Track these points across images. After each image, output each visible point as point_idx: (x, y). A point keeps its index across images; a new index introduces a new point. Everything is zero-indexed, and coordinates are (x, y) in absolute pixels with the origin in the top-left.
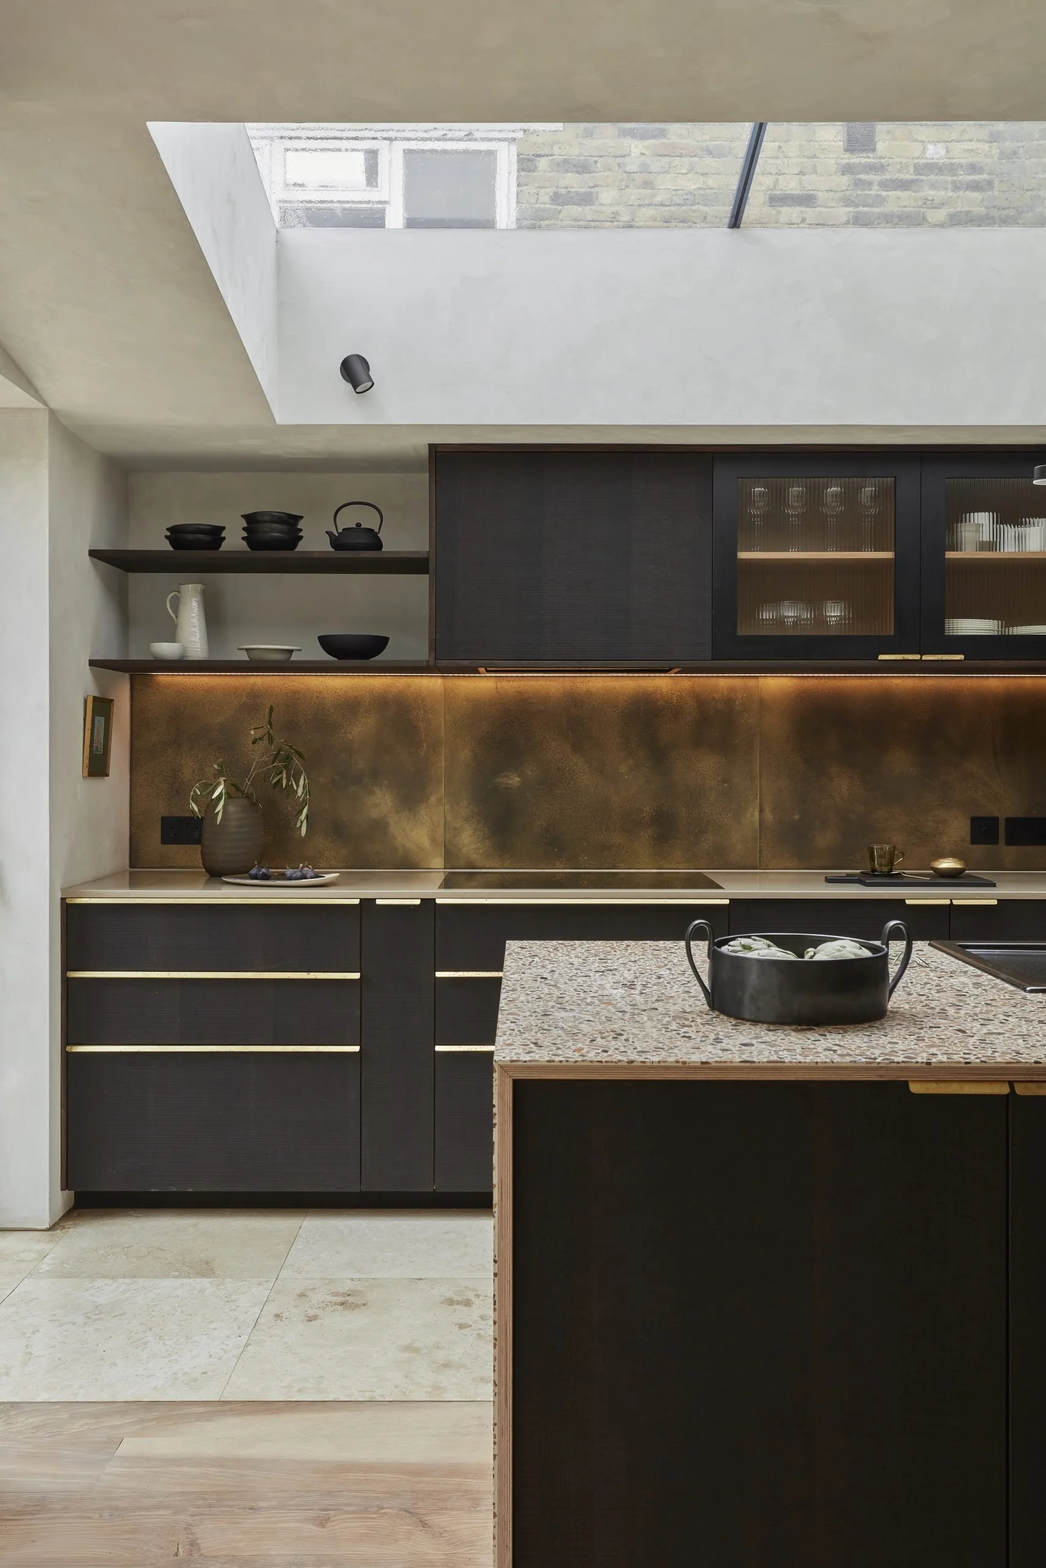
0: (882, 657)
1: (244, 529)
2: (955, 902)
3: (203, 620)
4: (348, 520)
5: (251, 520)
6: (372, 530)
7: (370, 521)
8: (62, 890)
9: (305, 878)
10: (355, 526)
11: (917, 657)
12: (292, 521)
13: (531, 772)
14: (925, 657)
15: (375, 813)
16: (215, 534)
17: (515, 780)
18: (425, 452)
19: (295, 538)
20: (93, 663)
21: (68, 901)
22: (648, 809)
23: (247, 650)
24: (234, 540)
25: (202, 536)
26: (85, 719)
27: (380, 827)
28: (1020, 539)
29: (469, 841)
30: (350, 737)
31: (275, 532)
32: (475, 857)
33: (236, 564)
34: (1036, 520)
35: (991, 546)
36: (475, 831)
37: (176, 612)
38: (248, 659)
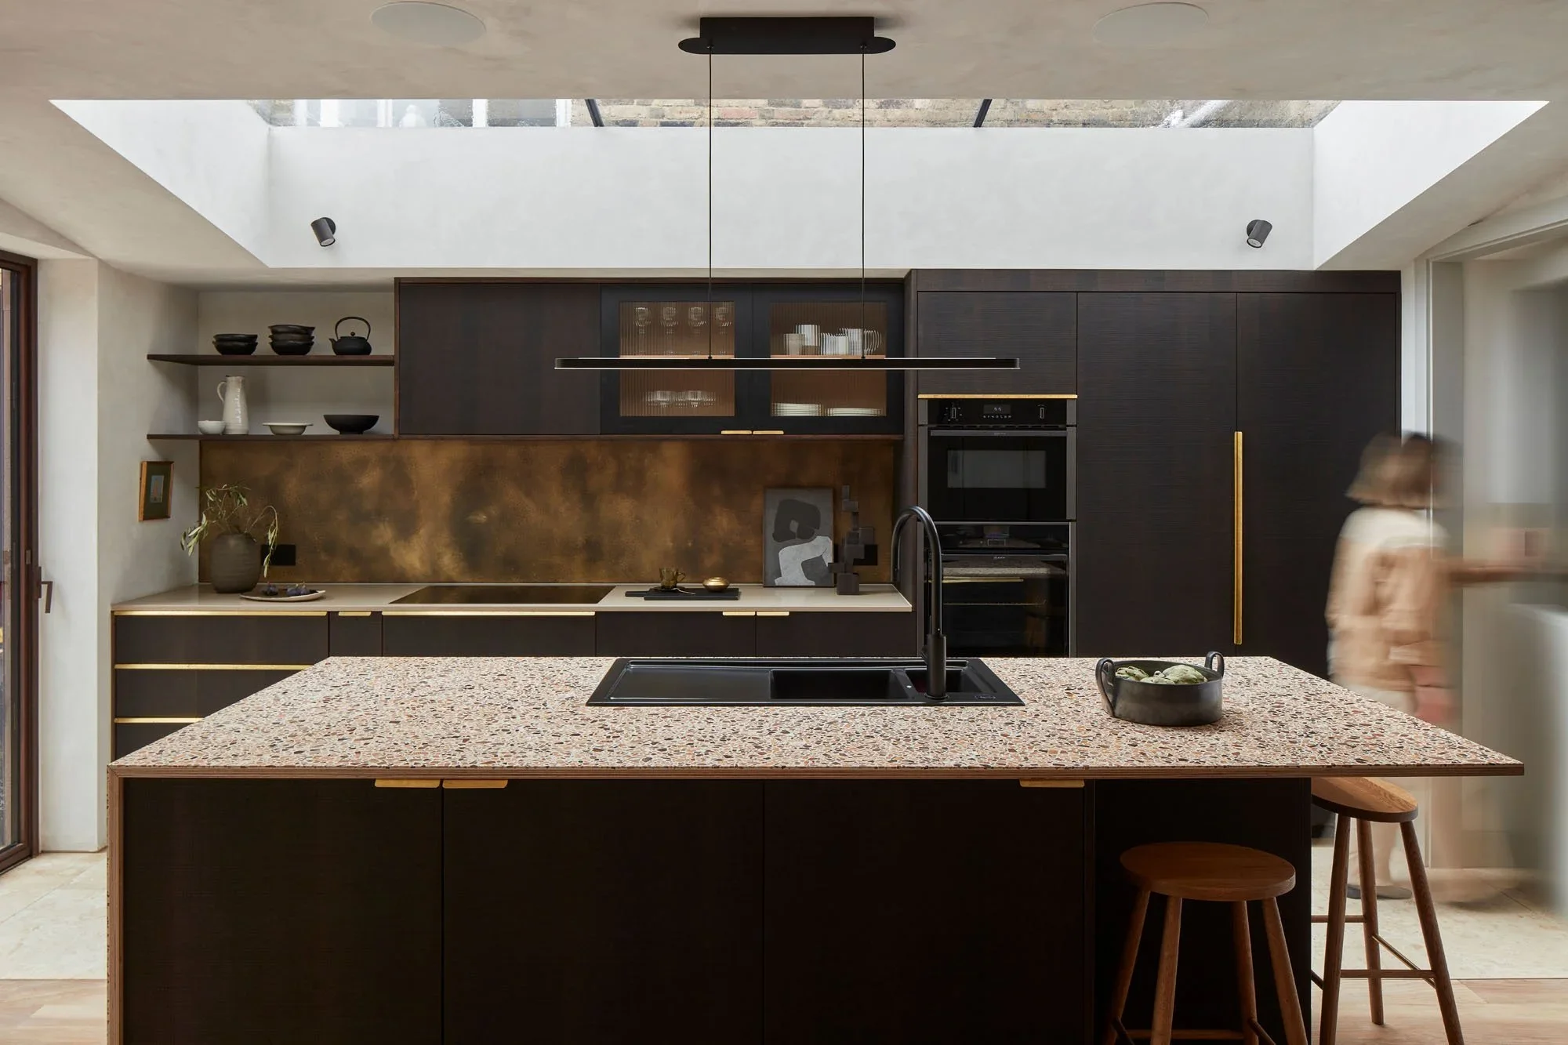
0: (723, 432)
1: (270, 337)
2: (759, 614)
3: (244, 403)
4: (345, 331)
5: (275, 331)
6: (364, 338)
7: (361, 331)
8: (113, 605)
9: (300, 594)
10: (350, 336)
11: (749, 432)
12: (307, 332)
13: (494, 511)
14: (755, 433)
15: (379, 542)
16: (251, 341)
17: (483, 518)
18: (392, 282)
19: (308, 345)
20: (150, 437)
21: (116, 614)
22: (580, 538)
23: (270, 426)
24: (264, 346)
25: (242, 344)
26: (141, 479)
27: (384, 551)
28: (834, 343)
29: (449, 562)
30: (360, 486)
31: (294, 340)
32: (454, 574)
33: (265, 361)
34: (849, 330)
35: (817, 350)
36: (453, 555)
37: (224, 397)
38: (271, 434)
